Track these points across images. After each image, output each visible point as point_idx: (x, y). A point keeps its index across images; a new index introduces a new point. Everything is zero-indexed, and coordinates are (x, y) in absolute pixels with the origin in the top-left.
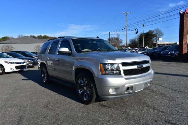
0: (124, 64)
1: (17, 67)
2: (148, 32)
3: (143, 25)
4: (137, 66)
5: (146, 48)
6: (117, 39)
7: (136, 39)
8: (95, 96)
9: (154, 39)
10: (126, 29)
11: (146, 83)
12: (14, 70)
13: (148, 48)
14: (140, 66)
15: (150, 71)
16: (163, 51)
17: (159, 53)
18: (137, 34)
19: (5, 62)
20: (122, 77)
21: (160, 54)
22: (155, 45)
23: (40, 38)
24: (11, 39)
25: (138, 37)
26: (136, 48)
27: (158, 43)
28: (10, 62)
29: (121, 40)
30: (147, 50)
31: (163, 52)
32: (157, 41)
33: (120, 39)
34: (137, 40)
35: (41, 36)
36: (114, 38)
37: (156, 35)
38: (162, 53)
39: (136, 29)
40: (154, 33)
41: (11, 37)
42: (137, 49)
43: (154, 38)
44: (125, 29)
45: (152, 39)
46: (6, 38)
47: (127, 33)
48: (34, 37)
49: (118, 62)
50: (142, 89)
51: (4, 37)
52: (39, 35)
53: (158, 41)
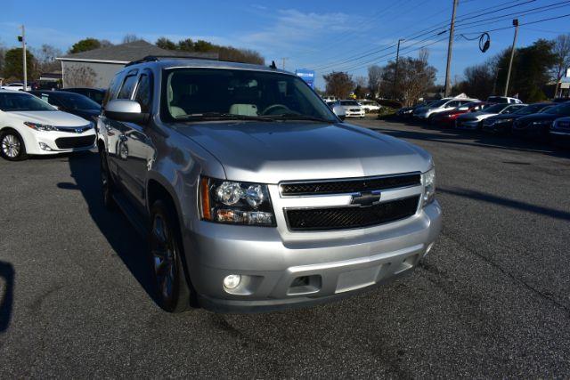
0: (292, 188)
1: (60, 142)
2: (532, 45)
3: (515, 23)
4: (353, 197)
5: (513, 101)
6: (419, 65)
7: (489, 67)
8: (186, 293)
9: (552, 72)
10: (450, 33)
11: (390, 264)
12: (52, 150)
13: (517, 101)
14: (366, 197)
15: (418, 215)
16: (559, 119)
17: (546, 122)
18: (484, 51)
19: (25, 123)
20: (277, 237)
21: (548, 127)
22: (551, 91)
23: (188, 47)
24: (104, 46)
25: (496, 61)
26: (476, 101)
27: (562, 87)
28: (40, 126)
29: (432, 68)
30: (510, 109)
31: (559, 123)
32: (559, 78)
33: (430, 65)
34: (490, 72)
35: (188, 42)
36: (410, 61)
37: (562, 60)
38: (554, 122)
39: (486, 36)
40: (553, 51)
41: (104, 41)
42: (476, 104)
43: (551, 68)
44: (448, 34)
45: (544, 70)
46: (91, 44)
47: (453, 46)
48: (170, 46)
49: (271, 176)
50: (373, 283)
51: (86, 41)
52: (184, 39)
53: (563, 79)
